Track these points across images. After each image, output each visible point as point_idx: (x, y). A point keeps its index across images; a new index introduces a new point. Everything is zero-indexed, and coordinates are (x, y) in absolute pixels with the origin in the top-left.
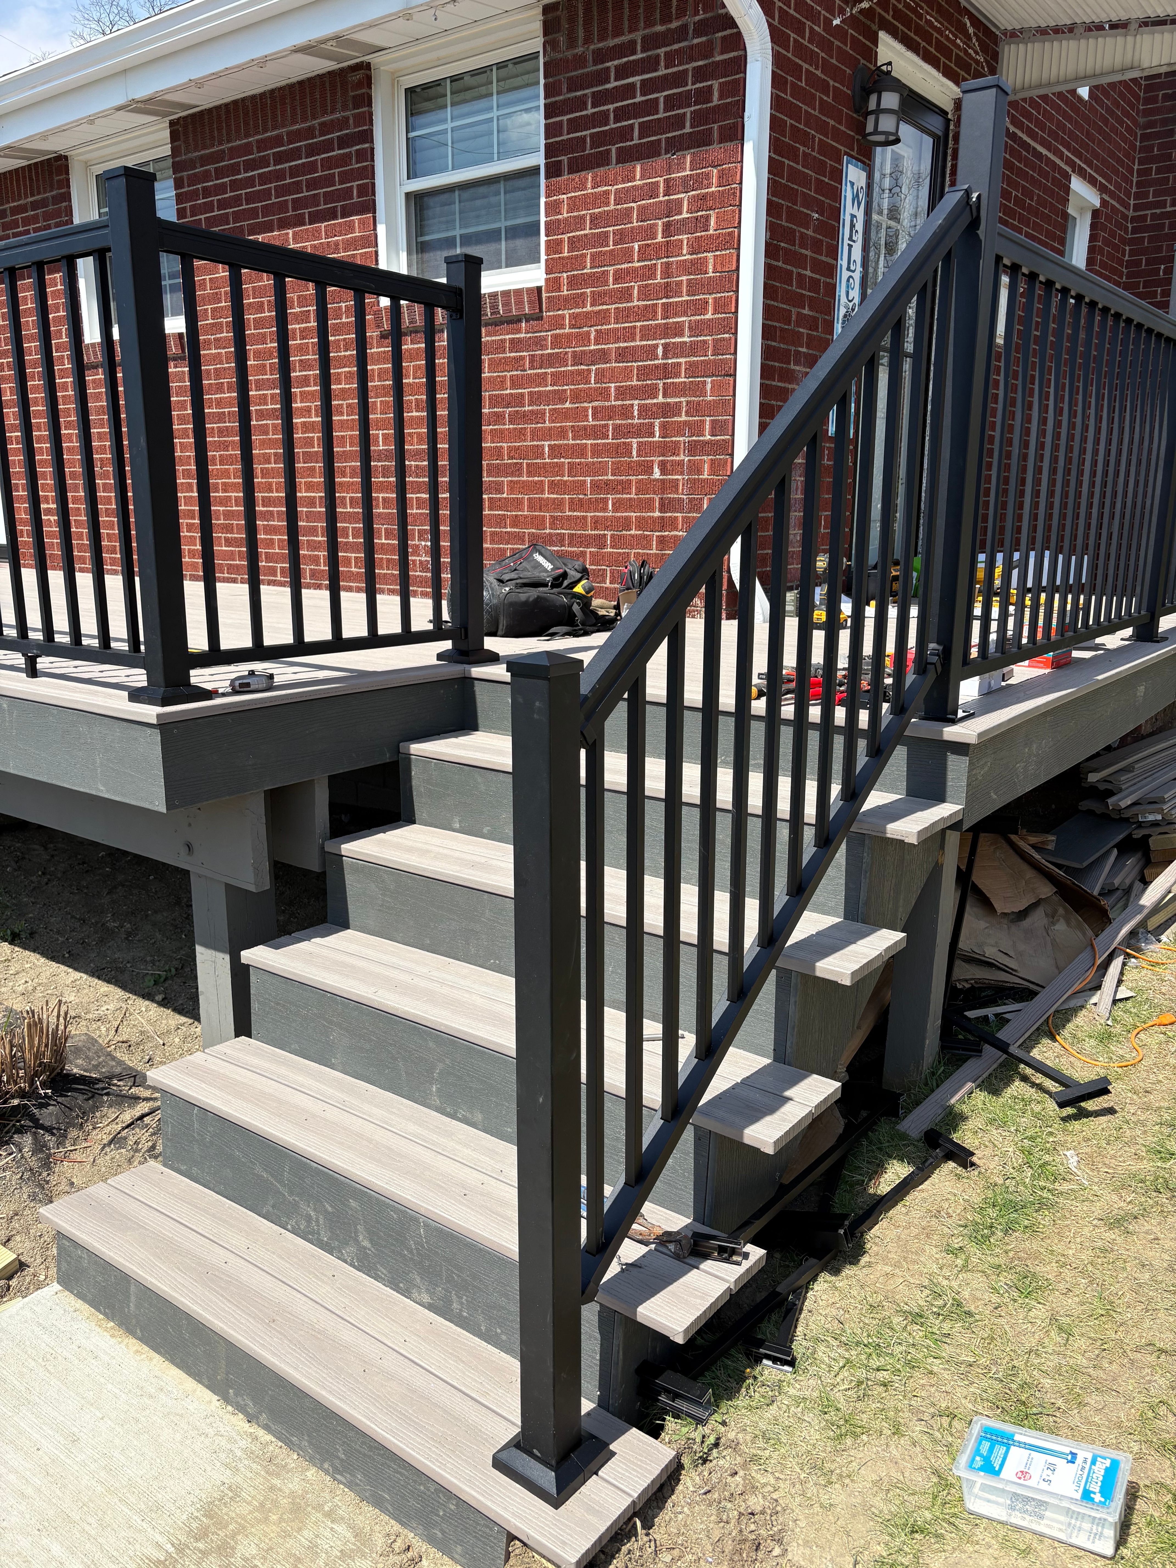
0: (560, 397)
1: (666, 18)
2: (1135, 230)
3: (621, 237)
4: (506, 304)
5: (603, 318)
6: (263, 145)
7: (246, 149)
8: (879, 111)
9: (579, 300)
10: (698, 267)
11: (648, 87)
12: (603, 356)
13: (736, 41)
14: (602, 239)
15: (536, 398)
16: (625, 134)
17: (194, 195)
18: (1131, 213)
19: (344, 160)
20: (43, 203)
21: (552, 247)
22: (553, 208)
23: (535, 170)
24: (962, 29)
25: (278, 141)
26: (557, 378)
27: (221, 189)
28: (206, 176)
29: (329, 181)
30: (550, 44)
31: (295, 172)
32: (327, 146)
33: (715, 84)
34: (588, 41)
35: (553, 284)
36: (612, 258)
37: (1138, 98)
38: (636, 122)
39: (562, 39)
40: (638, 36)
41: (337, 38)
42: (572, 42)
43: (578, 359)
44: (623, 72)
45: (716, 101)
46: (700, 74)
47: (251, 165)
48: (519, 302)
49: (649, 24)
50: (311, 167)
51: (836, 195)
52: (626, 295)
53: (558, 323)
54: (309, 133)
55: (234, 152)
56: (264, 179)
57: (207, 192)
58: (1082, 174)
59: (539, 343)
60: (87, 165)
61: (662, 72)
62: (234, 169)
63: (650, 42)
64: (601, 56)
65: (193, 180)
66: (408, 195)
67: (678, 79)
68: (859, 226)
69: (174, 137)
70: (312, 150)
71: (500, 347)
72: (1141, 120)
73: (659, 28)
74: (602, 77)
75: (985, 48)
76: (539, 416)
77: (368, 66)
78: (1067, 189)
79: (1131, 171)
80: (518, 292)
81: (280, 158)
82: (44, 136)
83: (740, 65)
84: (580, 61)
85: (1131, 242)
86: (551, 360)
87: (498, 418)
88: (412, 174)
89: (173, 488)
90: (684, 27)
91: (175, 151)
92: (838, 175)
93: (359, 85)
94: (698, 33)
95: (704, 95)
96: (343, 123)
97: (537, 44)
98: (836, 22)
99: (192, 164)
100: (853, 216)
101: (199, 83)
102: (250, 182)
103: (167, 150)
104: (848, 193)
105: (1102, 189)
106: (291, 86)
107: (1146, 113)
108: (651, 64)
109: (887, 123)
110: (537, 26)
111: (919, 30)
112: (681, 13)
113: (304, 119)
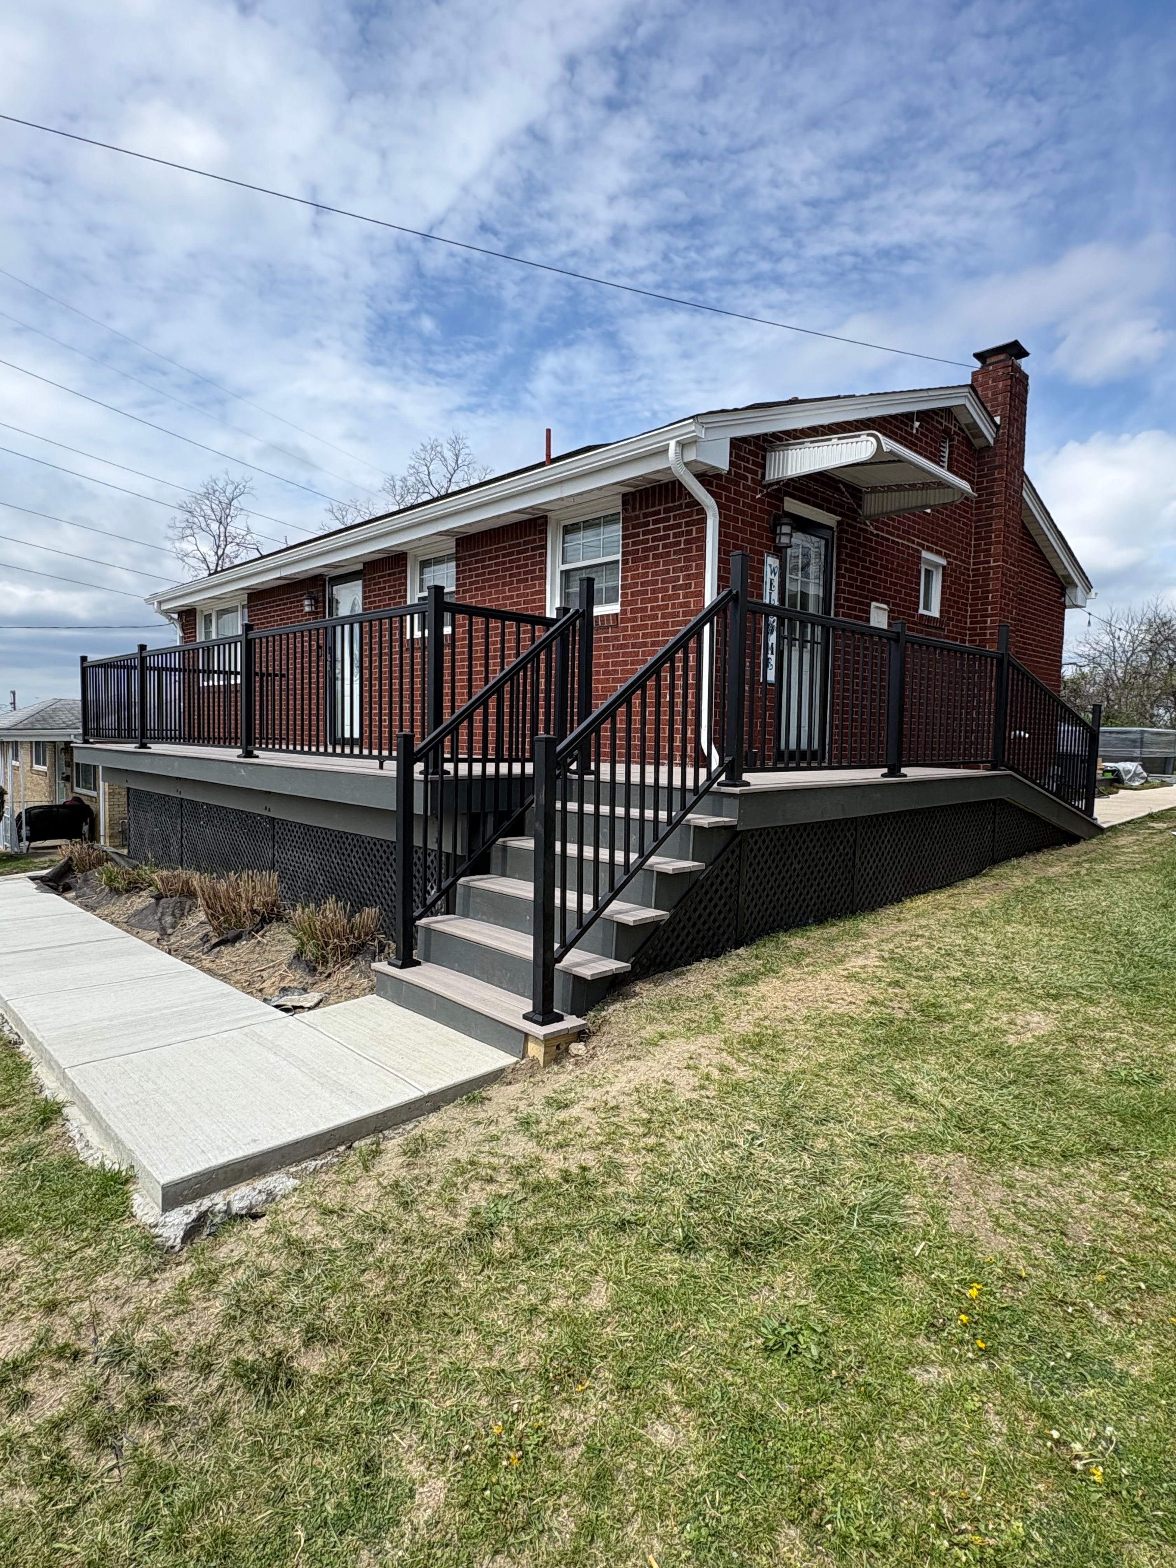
0: (625, 663)
1: (673, 501)
2: (974, 576)
3: (654, 591)
4: (602, 621)
5: (645, 627)
6: (497, 550)
7: (490, 551)
8: (781, 534)
9: (635, 619)
10: (686, 605)
11: (666, 529)
12: (645, 645)
13: (702, 511)
14: (645, 592)
15: (615, 664)
16: (656, 548)
17: (464, 571)
18: (972, 567)
19: (534, 557)
20: (394, 574)
21: (624, 595)
22: (624, 578)
23: (617, 561)
24: (839, 490)
25: (504, 548)
26: (624, 655)
27: (477, 568)
28: (471, 563)
29: (526, 565)
30: (625, 510)
31: (511, 562)
32: (526, 551)
33: (694, 528)
34: (641, 509)
35: (623, 612)
36: (650, 600)
37: (971, 508)
38: (661, 543)
39: (630, 508)
40: (662, 508)
41: (531, 507)
42: (634, 510)
43: (634, 645)
44: (655, 522)
45: (694, 535)
46: (687, 524)
47: (490, 559)
48: (608, 620)
49: (667, 503)
50: (519, 560)
51: (761, 571)
52: (655, 617)
53: (625, 629)
54: (519, 545)
55: (484, 553)
56: (497, 565)
57: (470, 570)
58: (929, 549)
59: (617, 638)
60: (416, 556)
61: (672, 522)
62: (484, 560)
63: (667, 510)
64: (646, 516)
65: (464, 565)
66: (562, 572)
67: (679, 526)
68: (776, 583)
69: (457, 545)
70: (519, 553)
71: (599, 640)
72: (974, 518)
73: (671, 505)
74: (647, 524)
75: (853, 496)
76: (616, 672)
77: (546, 517)
78: (920, 558)
79: (970, 545)
80: (608, 615)
81: (504, 556)
82: (398, 545)
83: (704, 521)
84: (637, 517)
85: (973, 582)
86: (622, 646)
87: (598, 673)
88: (564, 562)
89: (442, 708)
90: (681, 505)
91: (457, 552)
92: (762, 562)
93: (542, 525)
94: (686, 507)
95: (689, 533)
96: (534, 541)
97: (620, 509)
98: (758, 496)
99: (465, 558)
100: (771, 580)
101: (470, 525)
102: (490, 566)
103: (454, 550)
104: (768, 570)
105: (946, 556)
106: (511, 525)
107: (977, 515)
108: (667, 519)
109: (785, 540)
110: (620, 502)
111: (809, 494)
112: (679, 499)
113: (517, 539)
